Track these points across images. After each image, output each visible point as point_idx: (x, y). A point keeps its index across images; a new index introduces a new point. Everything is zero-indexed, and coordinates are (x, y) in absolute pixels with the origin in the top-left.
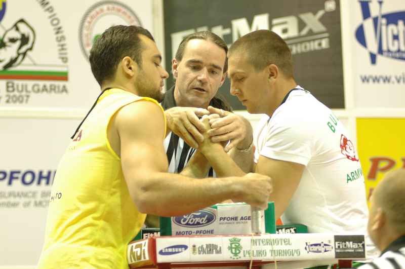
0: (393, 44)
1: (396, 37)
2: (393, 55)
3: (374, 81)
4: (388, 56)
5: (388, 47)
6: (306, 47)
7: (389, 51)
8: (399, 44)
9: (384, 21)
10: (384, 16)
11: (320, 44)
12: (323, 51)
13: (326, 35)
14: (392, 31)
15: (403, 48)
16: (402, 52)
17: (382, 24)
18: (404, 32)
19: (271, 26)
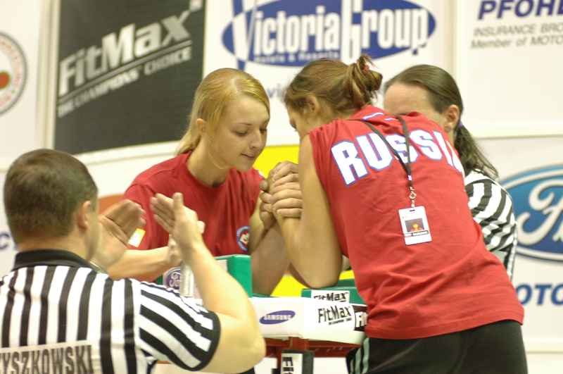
0: (269, 45)
1: (273, 35)
2: (268, 59)
4: (261, 63)
5: (261, 49)
6: (165, 62)
7: (262, 55)
8: (276, 45)
9: (259, 15)
10: (260, 9)
11: (181, 56)
12: (184, 64)
13: (189, 42)
14: (269, 27)
15: (281, 50)
16: (280, 55)
17: (256, 20)
18: (285, 27)
19: (135, 38)
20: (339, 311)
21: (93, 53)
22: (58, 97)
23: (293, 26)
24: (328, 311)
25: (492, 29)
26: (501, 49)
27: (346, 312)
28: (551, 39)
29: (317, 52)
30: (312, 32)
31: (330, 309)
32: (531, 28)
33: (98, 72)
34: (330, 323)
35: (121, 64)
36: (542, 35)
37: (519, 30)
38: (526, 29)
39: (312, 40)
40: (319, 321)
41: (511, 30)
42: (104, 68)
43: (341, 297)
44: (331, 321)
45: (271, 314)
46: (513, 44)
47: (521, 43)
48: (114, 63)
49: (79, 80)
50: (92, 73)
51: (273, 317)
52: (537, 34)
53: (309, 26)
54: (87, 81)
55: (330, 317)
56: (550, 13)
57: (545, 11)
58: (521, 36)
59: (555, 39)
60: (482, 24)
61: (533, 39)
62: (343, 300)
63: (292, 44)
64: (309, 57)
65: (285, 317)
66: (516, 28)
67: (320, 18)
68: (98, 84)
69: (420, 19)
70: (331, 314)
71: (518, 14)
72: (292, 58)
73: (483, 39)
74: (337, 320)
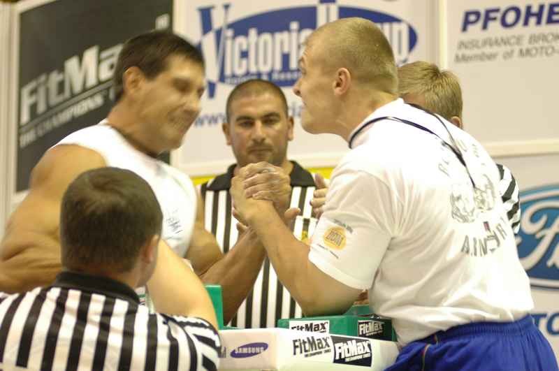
0: (240, 66)
1: (244, 55)
2: (239, 80)
3: (210, 122)
4: (232, 84)
5: (232, 69)
7: (234, 76)
8: (248, 64)
9: (230, 33)
14: (240, 45)
15: (253, 69)
16: (252, 75)
17: (226, 38)
18: (257, 45)
19: (99, 61)
20: (316, 342)
21: (55, 78)
22: (19, 127)
23: (265, 44)
24: (304, 342)
25: (478, 41)
26: (488, 63)
27: (324, 343)
28: (539, 50)
29: (292, 71)
30: (286, 50)
31: (306, 340)
32: (519, 40)
33: (60, 99)
34: (307, 356)
35: (85, 90)
36: (530, 46)
37: (506, 42)
38: (513, 41)
39: (286, 58)
40: (295, 354)
41: (497, 43)
42: (67, 94)
43: (320, 327)
44: (308, 353)
45: (242, 347)
46: (500, 57)
47: (508, 55)
48: (78, 88)
49: (41, 108)
50: (55, 99)
51: (245, 350)
52: (525, 45)
53: (282, 43)
54: (49, 108)
55: (307, 349)
56: (539, 22)
57: (533, 20)
58: (508, 48)
59: (544, 50)
60: (466, 37)
61: (521, 51)
62: (323, 330)
63: (265, 62)
64: (283, 77)
65: (258, 350)
66: (502, 40)
67: (294, 35)
68: (62, 111)
69: (400, 33)
70: (307, 345)
71: (504, 24)
72: (265, 78)
73: (468, 52)
74: (314, 351)
